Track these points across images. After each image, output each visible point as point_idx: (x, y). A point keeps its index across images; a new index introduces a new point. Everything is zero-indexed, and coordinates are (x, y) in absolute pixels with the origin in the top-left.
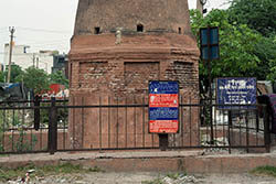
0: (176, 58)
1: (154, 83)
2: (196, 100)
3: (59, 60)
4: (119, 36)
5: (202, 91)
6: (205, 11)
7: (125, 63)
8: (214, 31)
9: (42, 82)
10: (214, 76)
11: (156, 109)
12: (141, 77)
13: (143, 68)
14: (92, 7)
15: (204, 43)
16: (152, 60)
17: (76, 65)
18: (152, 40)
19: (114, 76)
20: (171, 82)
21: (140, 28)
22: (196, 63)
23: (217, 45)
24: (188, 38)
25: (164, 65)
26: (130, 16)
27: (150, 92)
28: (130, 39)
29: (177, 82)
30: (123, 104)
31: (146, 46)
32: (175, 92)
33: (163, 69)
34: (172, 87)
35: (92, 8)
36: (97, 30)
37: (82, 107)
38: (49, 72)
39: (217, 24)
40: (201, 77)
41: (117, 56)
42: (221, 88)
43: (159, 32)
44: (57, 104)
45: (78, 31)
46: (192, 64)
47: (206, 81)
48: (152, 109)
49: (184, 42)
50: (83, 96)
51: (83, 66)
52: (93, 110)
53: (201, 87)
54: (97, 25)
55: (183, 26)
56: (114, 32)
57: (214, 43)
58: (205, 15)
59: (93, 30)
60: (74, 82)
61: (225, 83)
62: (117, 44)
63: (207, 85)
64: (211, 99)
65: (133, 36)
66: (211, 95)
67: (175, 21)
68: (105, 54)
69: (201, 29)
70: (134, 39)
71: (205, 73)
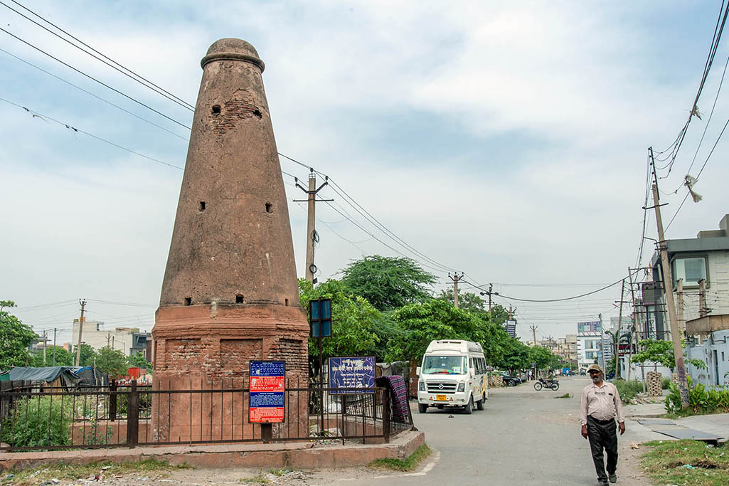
0: (282, 334)
1: (256, 363)
2: (305, 384)
3: (140, 340)
4: (214, 308)
5: (311, 375)
6: (315, 281)
7: (222, 341)
8: (326, 304)
9: (118, 366)
10: (326, 356)
11: (257, 394)
12: (239, 357)
13: (242, 346)
14: (183, 273)
15: (314, 318)
16: (253, 337)
17: (162, 343)
18: (253, 314)
19: (207, 355)
20: (275, 363)
21: (240, 299)
22: (305, 341)
23: (330, 320)
24: (296, 311)
25: (267, 343)
26: (228, 285)
27: (250, 375)
28: (228, 311)
29: (282, 362)
30: (219, 388)
31: (246, 320)
32: (280, 374)
33: (266, 348)
34: (278, 368)
35: (183, 276)
36: (189, 301)
37: (170, 392)
38: (128, 354)
39: (330, 296)
40: (311, 358)
41: (212, 332)
42: (334, 369)
43: (262, 304)
44: (138, 389)
45: (166, 303)
46: (301, 341)
47: (316, 363)
48: (253, 394)
49: (291, 316)
50: (170, 379)
51: (171, 345)
52: (182, 396)
53: (310, 370)
54: (188, 295)
55: (291, 297)
56: (208, 303)
57: (327, 317)
58: (314, 285)
59: (183, 302)
60: (160, 363)
61: (338, 363)
62: (212, 318)
63: (318, 366)
64: (322, 383)
65: (230, 308)
66: (322, 378)
67: (281, 291)
68: (197, 329)
69: (311, 301)
70: (233, 311)
71: (316, 353)
